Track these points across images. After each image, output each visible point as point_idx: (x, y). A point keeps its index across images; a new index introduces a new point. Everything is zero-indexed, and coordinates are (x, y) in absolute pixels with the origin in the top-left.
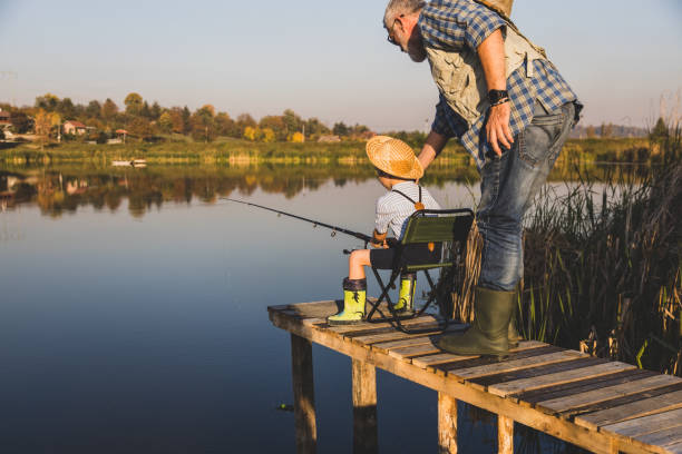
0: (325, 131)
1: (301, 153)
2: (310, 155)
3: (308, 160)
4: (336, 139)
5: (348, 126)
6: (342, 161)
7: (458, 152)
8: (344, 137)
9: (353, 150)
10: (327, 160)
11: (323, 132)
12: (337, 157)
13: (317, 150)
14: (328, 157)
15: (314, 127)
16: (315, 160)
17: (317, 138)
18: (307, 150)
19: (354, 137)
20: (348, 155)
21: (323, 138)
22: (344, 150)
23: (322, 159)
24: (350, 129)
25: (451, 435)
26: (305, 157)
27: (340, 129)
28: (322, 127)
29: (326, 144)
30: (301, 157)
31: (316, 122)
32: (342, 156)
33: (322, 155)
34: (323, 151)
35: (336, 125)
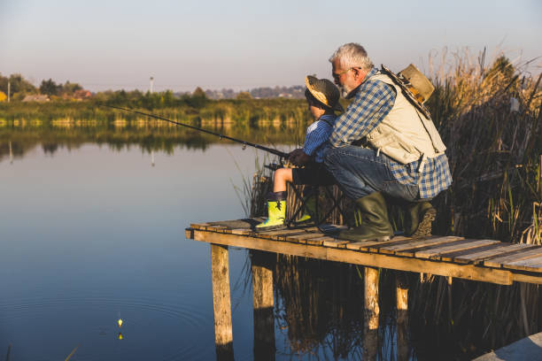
0: (30, 89)
1: (8, 114)
2: (18, 117)
3: (16, 123)
4: (44, 98)
5: (57, 84)
6: (57, 123)
7: (187, 113)
8: (54, 96)
9: (70, 111)
10: (38, 123)
11: (29, 90)
12: (51, 119)
13: (27, 111)
14: (40, 118)
15: (18, 84)
16: (24, 123)
17: (22, 97)
18: (15, 111)
19: (65, 96)
20: (63, 117)
21: (28, 98)
22: (58, 111)
23: (32, 121)
24: (60, 87)
25: (375, 300)
26: (13, 118)
27: (49, 87)
28: (26, 84)
29: (36, 105)
30: (7, 119)
31: (19, 79)
32: (56, 117)
33: (33, 116)
34: (35, 111)
35: (44, 83)
